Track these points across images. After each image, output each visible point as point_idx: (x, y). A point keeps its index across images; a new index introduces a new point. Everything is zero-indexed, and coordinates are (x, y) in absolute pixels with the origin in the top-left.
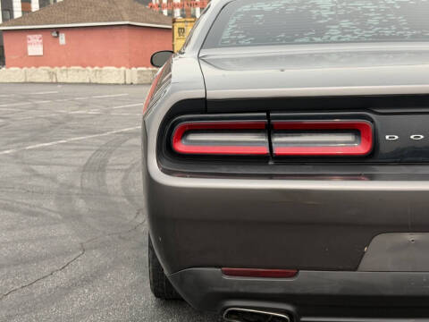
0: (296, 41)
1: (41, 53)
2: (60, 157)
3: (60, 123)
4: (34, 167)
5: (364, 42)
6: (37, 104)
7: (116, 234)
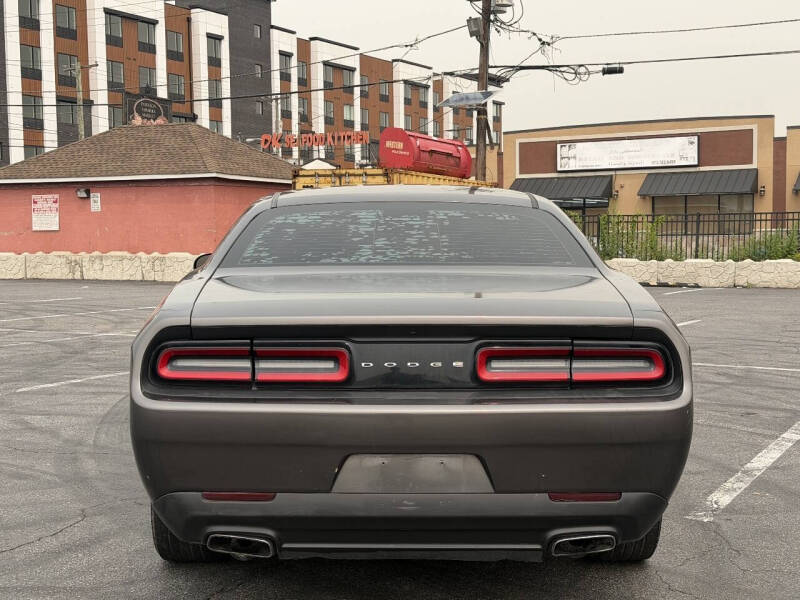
0: (323, 261)
1: (56, 228)
2: (68, 404)
3: (77, 353)
4: (27, 418)
5: (396, 264)
6: (41, 320)
7: (130, 499)
